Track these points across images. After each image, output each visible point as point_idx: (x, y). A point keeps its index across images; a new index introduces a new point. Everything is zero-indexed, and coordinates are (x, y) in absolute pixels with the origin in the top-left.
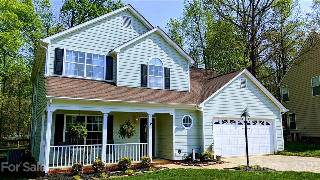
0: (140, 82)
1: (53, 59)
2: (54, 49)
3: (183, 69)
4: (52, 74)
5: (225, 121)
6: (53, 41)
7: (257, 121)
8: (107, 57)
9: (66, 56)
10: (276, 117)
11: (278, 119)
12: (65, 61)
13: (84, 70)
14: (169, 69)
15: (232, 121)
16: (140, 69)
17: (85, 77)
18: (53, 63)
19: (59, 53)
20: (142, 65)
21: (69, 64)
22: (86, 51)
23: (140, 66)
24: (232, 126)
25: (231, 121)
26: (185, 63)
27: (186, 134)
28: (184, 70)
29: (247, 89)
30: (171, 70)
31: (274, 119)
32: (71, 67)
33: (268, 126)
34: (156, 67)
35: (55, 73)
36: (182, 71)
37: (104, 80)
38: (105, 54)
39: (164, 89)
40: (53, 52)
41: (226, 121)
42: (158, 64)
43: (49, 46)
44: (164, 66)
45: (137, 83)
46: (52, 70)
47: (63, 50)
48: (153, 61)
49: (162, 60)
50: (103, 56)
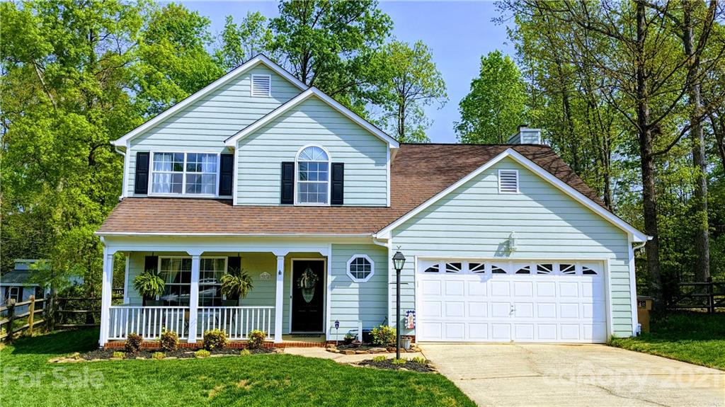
0: (279, 195)
1: (134, 171)
2: (135, 153)
3: (374, 162)
4: (132, 194)
5: (455, 266)
6: (133, 141)
7: (551, 265)
8: (222, 155)
9: (154, 163)
10: (614, 255)
11: (617, 259)
12: (152, 171)
13: (182, 182)
14: (342, 164)
15: (476, 267)
16: (279, 172)
17: (184, 194)
18: (133, 177)
19: (142, 160)
20: (284, 164)
21: (161, 175)
22: (186, 151)
23: (279, 166)
24: (476, 277)
25: (472, 266)
26: (381, 149)
27: (357, 291)
28: (376, 164)
29: (518, 192)
30: (345, 166)
31: (607, 260)
32: (164, 181)
33: (589, 277)
34: (313, 165)
35: (136, 192)
36: (373, 166)
37: (217, 196)
38: (219, 152)
39: (330, 205)
40: (134, 159)
41: (459, 266)
42: (317, 158)
43: (128, 151)
44: (330, 161)
45: (274, 198)
46: (133, 188)
47: (148, 154)
48: (308, 153)
49: (325, 149)
50: (215, 155)
